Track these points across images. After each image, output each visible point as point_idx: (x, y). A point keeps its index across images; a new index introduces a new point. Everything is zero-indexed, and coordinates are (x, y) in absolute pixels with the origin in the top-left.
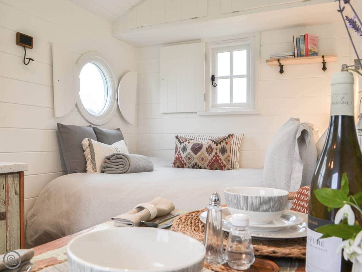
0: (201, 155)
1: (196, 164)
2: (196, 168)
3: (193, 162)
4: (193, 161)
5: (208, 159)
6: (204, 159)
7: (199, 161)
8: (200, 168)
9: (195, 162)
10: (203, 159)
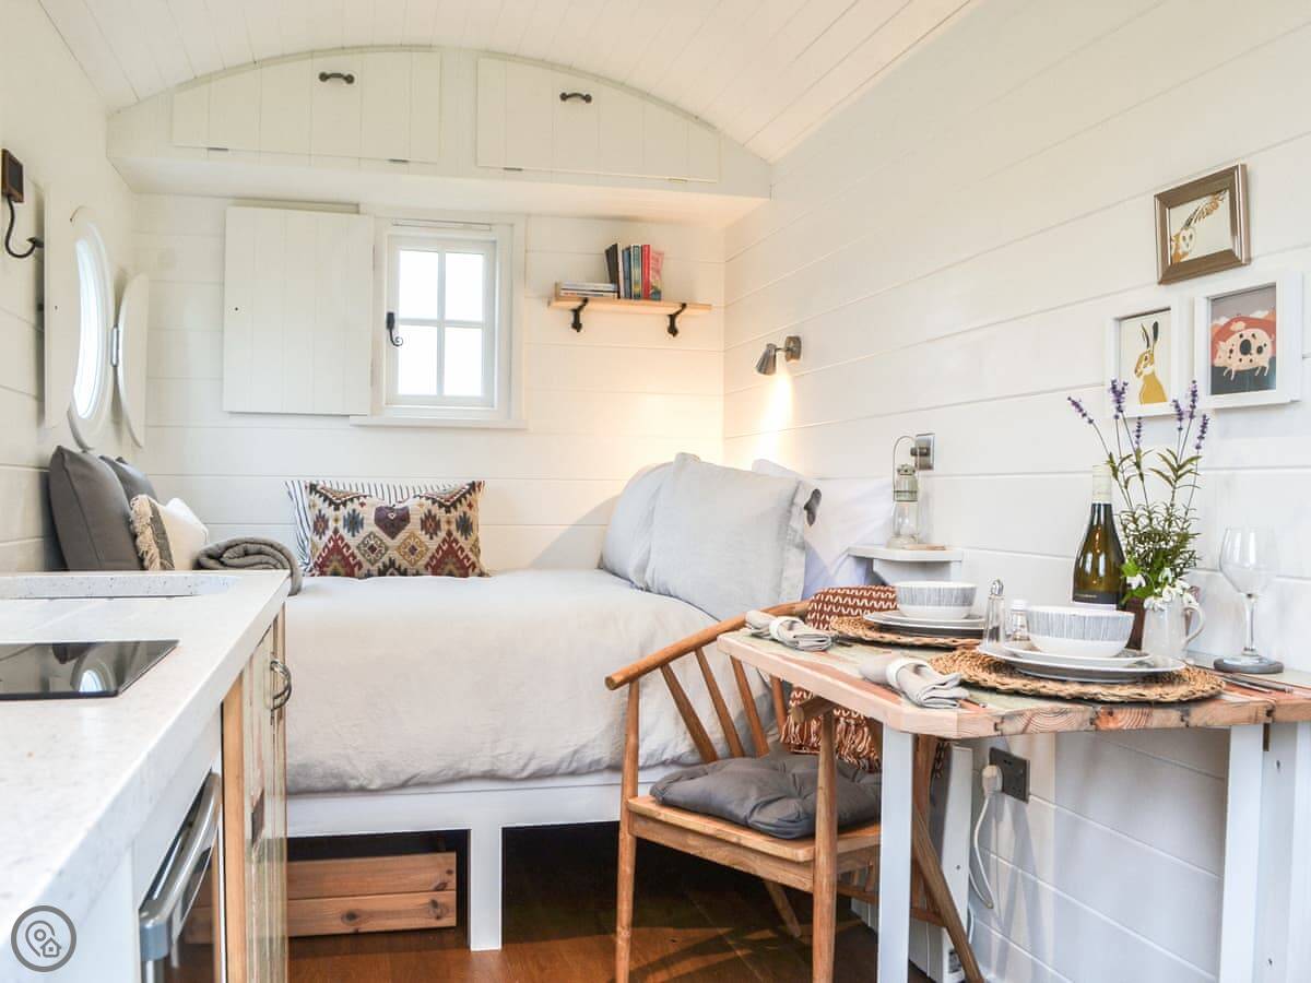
0: (409, 537)
1: (392, 563)
2: (392, 574)
3: (385, 559)
4: (383, 555)
5: (427, 549)
6: (419, 549)
7: (403, 556)
8: (404, 573)
9: (390, 559)
10: (413, 550)
